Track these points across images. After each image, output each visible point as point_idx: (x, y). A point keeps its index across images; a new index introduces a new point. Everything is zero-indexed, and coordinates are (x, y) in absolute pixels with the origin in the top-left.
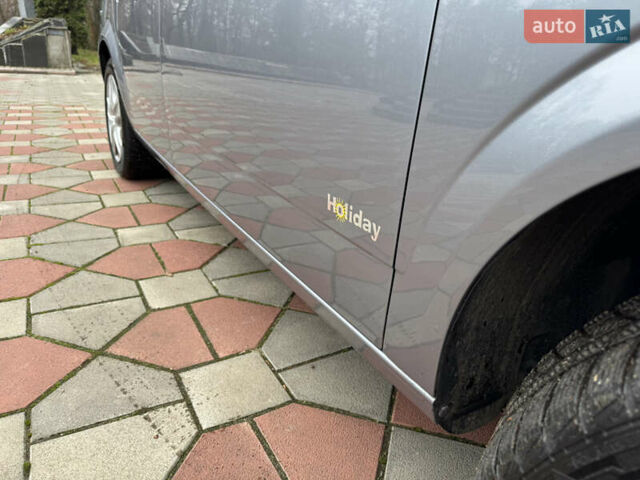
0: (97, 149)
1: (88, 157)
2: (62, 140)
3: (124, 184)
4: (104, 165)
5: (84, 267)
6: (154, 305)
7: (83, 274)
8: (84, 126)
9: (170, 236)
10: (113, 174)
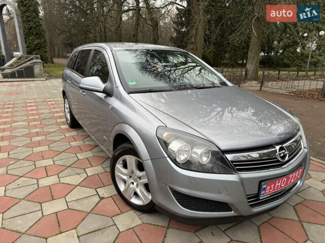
0: (60, 117)
1: (58, 121)
2: (48, 115)
3: (70, 129)
4: (63, 123)
5: (63, 151)
6: (80, 158)
7: (63, 153)
8: (54, 108)
9: (84, 143)
10: (66, 126)
